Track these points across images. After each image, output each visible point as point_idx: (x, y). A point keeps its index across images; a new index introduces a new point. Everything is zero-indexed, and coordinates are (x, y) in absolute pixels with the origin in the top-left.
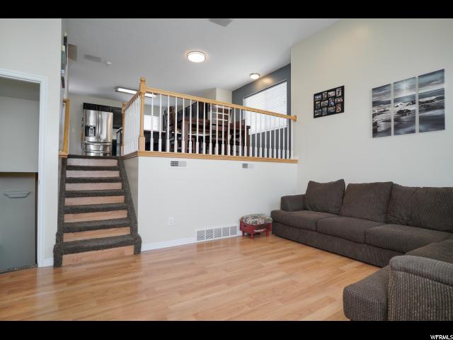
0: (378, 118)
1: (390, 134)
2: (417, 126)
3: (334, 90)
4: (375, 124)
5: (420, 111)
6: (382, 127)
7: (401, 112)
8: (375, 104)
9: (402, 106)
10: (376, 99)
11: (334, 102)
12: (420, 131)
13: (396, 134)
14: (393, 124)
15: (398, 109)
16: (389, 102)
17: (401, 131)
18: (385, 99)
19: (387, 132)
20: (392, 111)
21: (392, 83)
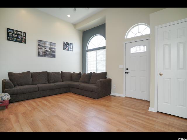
0: (40, 50)
1: (43, 57)
2: (50, 56)
3: (22, 32)
4: (39, 52)
5: (51, 52)
6: (41, 54)
7: (46, 50)
8: (39, 45)
9: (47, 49)
10: (39, 44)
11: (21, 37)
12: (51, 57)
13: (45, 57)
14: (44, 53)
15: (46, 49)
16: (43, 46)
17: (46, 56)
18: (42, 45)
19: (42, 56)
20: (44, 50)
21: (44, 41)
